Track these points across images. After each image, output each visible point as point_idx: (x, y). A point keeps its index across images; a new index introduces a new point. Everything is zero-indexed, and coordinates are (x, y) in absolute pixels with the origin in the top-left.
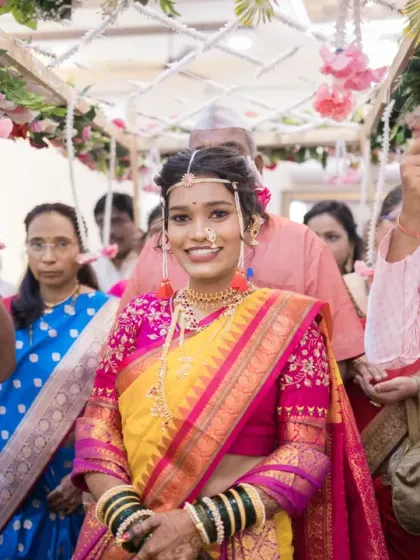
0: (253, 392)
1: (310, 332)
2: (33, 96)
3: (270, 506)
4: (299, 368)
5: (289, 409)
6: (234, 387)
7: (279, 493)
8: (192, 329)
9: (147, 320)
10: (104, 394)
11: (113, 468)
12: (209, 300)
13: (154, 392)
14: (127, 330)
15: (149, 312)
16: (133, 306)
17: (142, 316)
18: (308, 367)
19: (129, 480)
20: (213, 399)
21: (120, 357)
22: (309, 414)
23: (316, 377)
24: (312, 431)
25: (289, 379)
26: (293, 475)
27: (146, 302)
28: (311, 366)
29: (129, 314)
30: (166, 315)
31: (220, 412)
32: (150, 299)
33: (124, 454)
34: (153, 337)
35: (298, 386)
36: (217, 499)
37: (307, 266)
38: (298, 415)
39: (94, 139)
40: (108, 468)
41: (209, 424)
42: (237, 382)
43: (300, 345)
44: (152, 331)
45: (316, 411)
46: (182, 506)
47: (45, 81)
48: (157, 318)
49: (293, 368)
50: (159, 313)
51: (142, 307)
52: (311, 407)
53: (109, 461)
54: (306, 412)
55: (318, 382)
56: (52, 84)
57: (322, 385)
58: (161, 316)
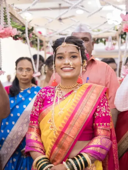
0: (84, 120)
1: (103, 98)
2: (15, 23)
3: (92, 160)
4: (100, 110)
5: (97, 124)
6: (78, 119)
7: (95, 155)
8: (62, 98)
9: (46, 96)
10: (34, 123)
11: (39, 150)
12: (68, 88)
13: (50, 121)
14: (40, 100)
15: (47, 94)
16: (41, 92)
17: (44, 95)
18: (104, 110)
19: (44, 153)
20: (71, 123)
21: (38, 110)
22: (104, 126)
23: (106, 113)
24: (106, 131)
25: (97, 114)
26: (99, 148)
27: (45, 90)
28: (104, 109)
29: (40, 95)
30: (53, 94)
31: (73, 128)
32: (47, 89)
33: (42, 144)
34: (49, 102)
35: (100, 116)
36: (73, 159)
37: (107, 77)
38: (100, 126)
39: (33, 37)
40: (37, 149)
41: (70, 132)
42: (79, 117)
43: (100, 102)
44: (48, 100)
45: (106, 124)
46: (62, 163)
47: (18, 18)
48: (50, 95)
49: (98, 110)
50: (50, 94)
51: (44, 92)
52: (105, 123)
53: (37, 147)
54: (103, 125)
55: (107, 115)
56: (20, 19)
57: (108, 115)
58: (51, 95)
